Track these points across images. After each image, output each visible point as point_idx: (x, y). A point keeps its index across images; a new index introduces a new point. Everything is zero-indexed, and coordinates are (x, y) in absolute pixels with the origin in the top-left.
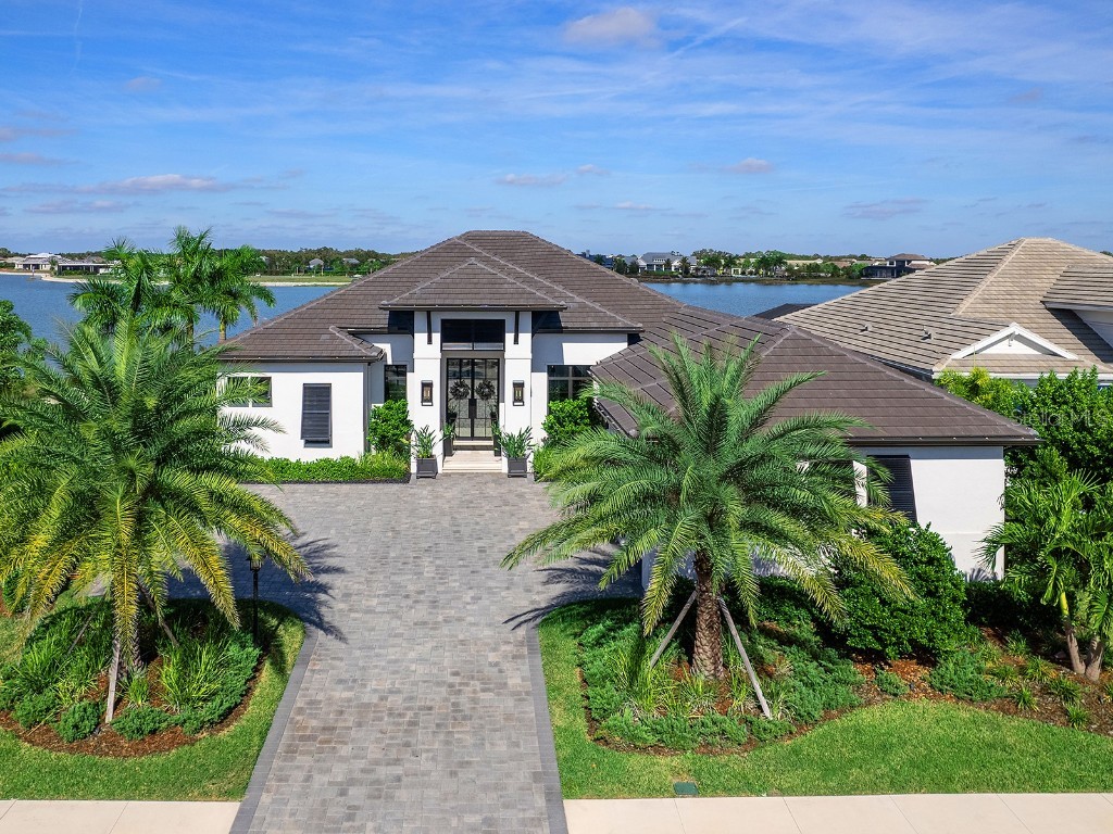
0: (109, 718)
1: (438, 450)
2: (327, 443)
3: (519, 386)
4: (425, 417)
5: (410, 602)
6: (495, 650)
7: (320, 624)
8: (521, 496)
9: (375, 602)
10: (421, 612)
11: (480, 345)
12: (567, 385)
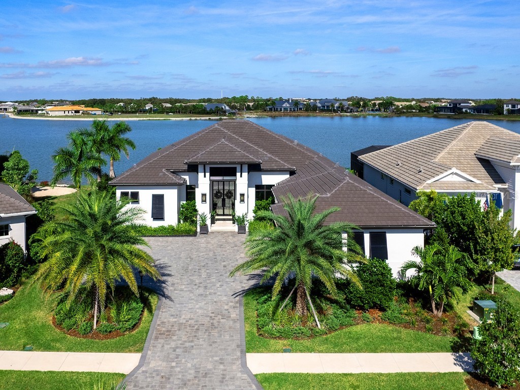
0: (95, 327)
1: (208, 222)
2: (162, 219)
3: (242, 195)
4: (203, 209)
5: (196, 287)
6: (227, 305)
9: (183, 287)
11: (226, 178)
12: (264, 193)
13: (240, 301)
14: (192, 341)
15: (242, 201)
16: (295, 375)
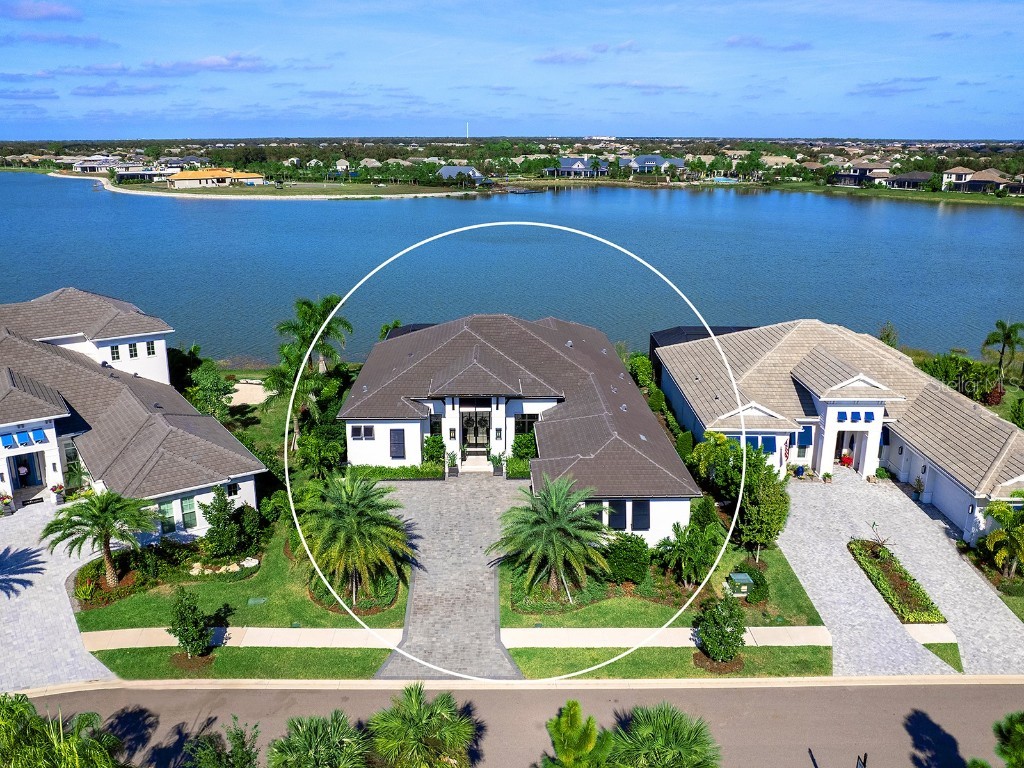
0: (355, 603)
1: (458, 461)
2: (403, 457)
3: (499, 430)
4: (452, 446)
5: (449, 554)
6: (482, 576)
7: (420, 566)
8: (498, 490)
9: (436, 554)
10: (454, 559)
11: (479, 409)
12: (525, 424)
13: (494, 572)
14: (449, 616)
15: (498, 437)
16: (543, 649)
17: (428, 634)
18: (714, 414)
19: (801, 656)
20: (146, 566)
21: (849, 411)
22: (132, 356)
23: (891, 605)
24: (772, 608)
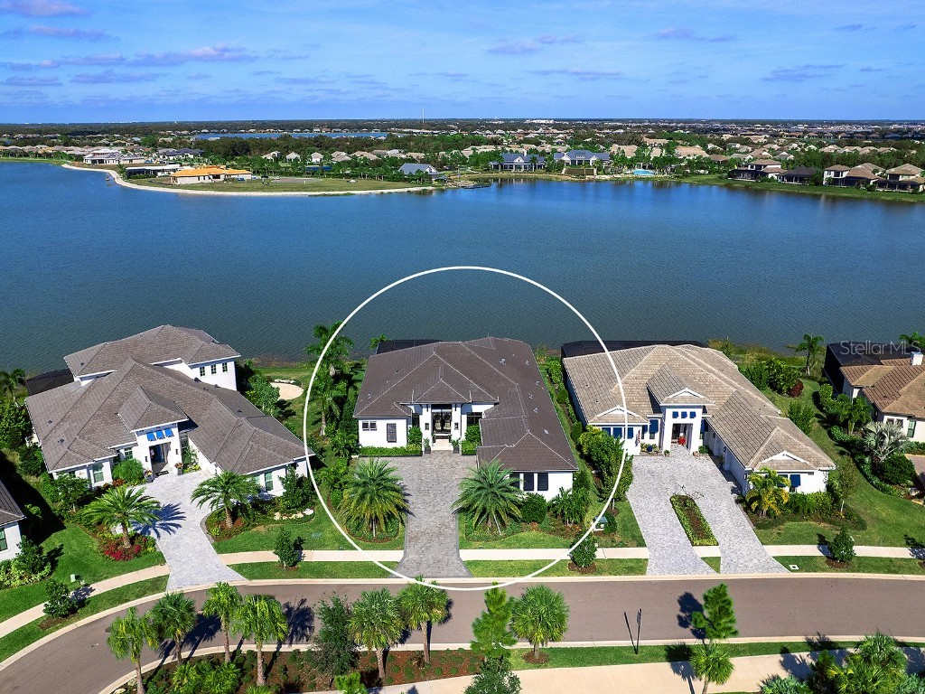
1: (430, 444)
2: (395, 441)
3: (457, 424)
4: (427, 434)
5: (428, 505)
6: (449, 519)
7: (411, 513)
8: (456, 463)
9: (420, 505)
10: (430, 509)
11: (444, 411)
12: (473, 419)
13: (456, 517)
14: (430, 543)
15: (456, 428)
16: (484, 561)
17: (417, 553)
18: (594, 413)
19: (630, 564)
20: (248, 515)
21: (680, 411)
22: (213, 373)
23: (688, 535)
24: (617, 538)
